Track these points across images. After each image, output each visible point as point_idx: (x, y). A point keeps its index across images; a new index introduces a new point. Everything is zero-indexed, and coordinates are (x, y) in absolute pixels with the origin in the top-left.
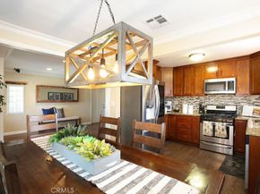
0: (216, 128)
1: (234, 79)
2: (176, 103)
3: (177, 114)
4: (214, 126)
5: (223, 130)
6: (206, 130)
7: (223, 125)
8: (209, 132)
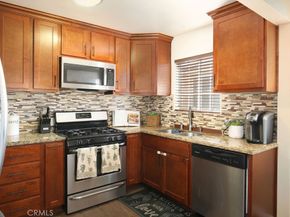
0: (104, 157)
1: (112, 66)
5: (115, 157)
6: (83, 167)
7: (115, 148)
8: (91, 170)
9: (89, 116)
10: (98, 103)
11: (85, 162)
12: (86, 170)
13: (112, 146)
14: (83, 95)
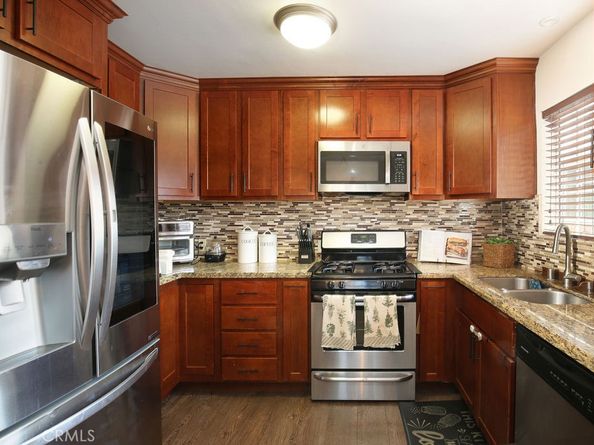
0: (368, 316)
2: (213, 226)
3: (219, 271)
4: (360, 310)
5: (388, 321)
6: (332, 328)
7: (388, 304)
8: (343, 335)
9: (373, 239)
10: (393, 216)
11: (335, 320)
12: (337, 334)
13: (382, 298)
14: (367, 202)
